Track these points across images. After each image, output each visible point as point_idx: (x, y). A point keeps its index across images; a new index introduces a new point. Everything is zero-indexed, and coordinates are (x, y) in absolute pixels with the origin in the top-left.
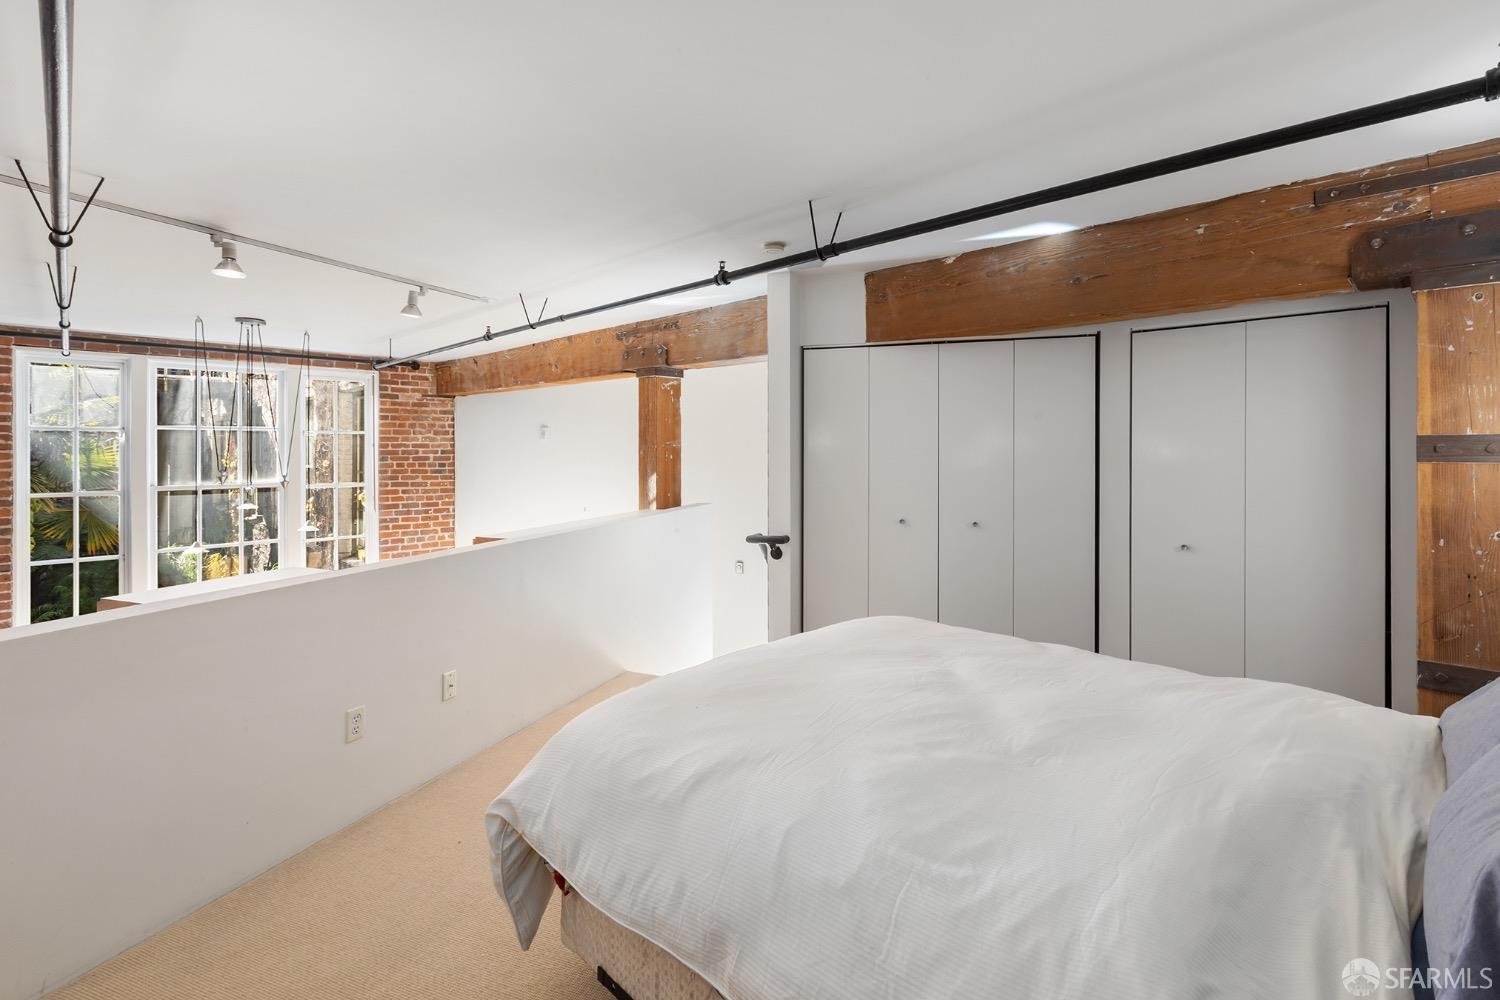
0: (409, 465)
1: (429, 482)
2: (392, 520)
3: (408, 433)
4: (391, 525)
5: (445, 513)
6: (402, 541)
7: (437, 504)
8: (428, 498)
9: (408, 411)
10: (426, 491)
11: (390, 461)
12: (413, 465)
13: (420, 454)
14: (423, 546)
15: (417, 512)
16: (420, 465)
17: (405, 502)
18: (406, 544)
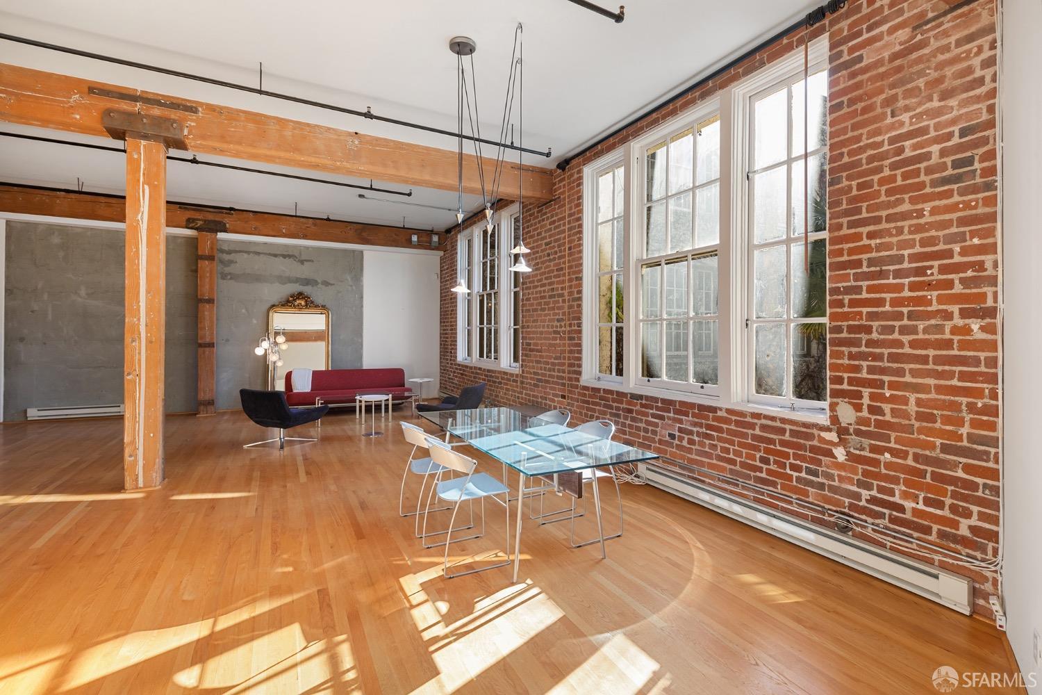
0: (882, 182)
1: (927, 207)
2: (848, 290)
3: (884, 116)
4: (847, 298)
5: (970, 273)
6: (868, 330)
7: (949, 253)
8: (923, 243)
9: (882, 76)
10: (918, 229)
11: (845, 183)
12: (892, 179)
13: (908, 153)
14: (913, 345)
15: (898, 274)
16: (905, 176)
17: (874, 255)
18: (875, 336)
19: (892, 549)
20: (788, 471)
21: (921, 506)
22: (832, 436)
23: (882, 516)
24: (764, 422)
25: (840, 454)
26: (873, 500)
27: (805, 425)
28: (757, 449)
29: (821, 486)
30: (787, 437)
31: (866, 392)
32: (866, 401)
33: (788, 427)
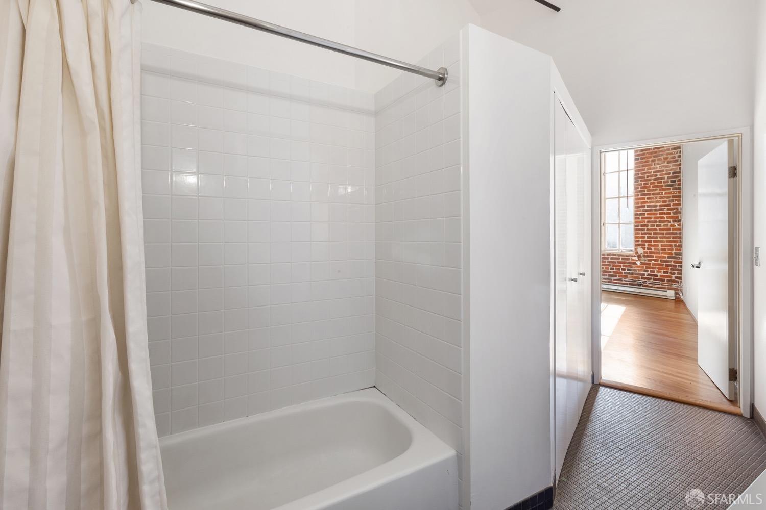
19: (654, 287)
20: (621, 271)
21: (662, 274)
22: (636, 258)
23: (651, 279)
24: (612, 256)
25: (638, 263)
26: (649, 275)
27: (626, 256)
28: (609, 265)
29: (632, 274)
30: (620, 260)
31: (646, 244)
32: (646, 246)
33: (621, 257)
